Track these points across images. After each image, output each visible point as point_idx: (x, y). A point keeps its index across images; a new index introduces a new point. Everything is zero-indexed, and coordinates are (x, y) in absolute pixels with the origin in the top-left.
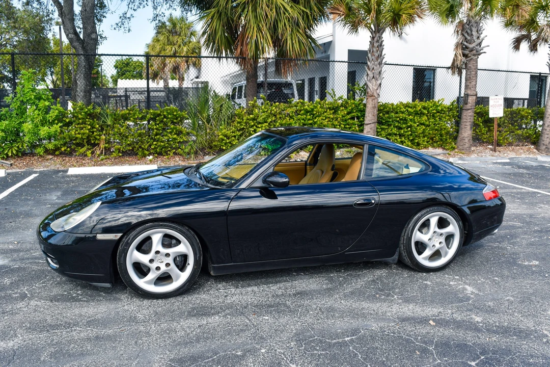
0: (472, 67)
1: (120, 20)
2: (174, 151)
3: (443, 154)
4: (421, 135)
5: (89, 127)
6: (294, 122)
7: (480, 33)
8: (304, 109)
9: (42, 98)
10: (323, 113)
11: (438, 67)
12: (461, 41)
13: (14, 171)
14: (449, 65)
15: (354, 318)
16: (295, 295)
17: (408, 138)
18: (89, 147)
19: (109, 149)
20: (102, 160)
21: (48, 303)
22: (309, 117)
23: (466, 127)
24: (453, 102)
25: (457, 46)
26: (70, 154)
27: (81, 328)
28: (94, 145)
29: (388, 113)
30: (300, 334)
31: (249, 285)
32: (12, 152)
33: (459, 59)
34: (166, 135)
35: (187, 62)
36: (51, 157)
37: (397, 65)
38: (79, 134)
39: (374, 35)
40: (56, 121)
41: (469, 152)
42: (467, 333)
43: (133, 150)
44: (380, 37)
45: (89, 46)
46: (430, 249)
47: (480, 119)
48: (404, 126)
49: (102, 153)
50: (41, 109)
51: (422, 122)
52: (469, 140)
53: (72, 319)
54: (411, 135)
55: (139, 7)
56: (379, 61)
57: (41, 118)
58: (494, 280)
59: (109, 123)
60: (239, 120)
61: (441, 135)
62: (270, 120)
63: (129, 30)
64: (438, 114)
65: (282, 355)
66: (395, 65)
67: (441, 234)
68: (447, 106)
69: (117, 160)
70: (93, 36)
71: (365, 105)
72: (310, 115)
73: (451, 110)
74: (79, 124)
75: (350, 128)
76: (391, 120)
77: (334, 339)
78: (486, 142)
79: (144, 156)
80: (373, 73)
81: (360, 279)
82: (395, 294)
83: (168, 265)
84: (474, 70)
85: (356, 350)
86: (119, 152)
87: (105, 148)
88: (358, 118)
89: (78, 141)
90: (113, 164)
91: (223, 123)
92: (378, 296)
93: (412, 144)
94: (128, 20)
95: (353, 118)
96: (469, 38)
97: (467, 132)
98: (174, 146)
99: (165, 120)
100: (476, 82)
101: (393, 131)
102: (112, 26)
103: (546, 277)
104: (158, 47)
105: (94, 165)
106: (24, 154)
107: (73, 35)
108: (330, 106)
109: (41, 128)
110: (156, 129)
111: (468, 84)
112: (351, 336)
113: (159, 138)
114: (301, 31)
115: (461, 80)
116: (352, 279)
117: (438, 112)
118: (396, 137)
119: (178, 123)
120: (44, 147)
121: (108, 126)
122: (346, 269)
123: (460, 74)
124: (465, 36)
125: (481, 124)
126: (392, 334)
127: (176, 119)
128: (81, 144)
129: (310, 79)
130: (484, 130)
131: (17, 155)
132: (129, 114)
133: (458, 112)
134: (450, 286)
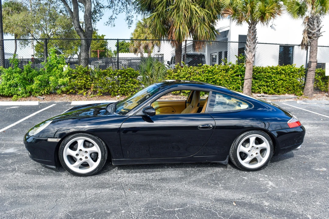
0: (314, 44)
1: (109, 20)
2: (132, 93)
3: (294, 98)
4: (280, 86)
5: (85, 79)
6: (201, 77)
7: (319, 23)
8: (207, 70)
9: (60, 63)
10: (219, 72)
11: (295, 45)
12: (307, 29)
13: (44, 102)
14: (300, 43)
15: (187, 196)
16: (159, 180)
17: (272, 88)
18: (85, 90)
19: (96, 91)
20: (92, 97)
21: (24, 175)
22: (210, 75)
23: (310, 81)
24: (302, 66)
25: (304, 31)
26: (75, 94)
27: (33, 189)
28: (88, 89)
29: (259, 72)
30: (149, 204)
31: (136, 172)
32: (44, 92)
33: (306, 40)
34: (127, 84)
35: (152, 43)
36: (65, 95)
37: (266, 44)
38: (80, 83)
39: (251, 26)
40: (68, 76)
41: (311, 97)
42: (254, 213)
43: (109, 92)
44: (254, 27)
45: (88, 34)
46: (250, 157)
47: (319, 77)
48: (270, 80)
49: (92, 93)
50: (59, 69)
51: (281, 78)
52: (311, 90)
53: (31, 184)
54: (274, 86)
55: (120, 13)
56: (253, 41)
57: (60, 74)
58: (290, 179)
59: (96, 77)
60: (169, 76)
61: (294, 87)
62: (187, 76)
63: (114, 25)
64: (292, 73)
65: (133, 215)
66: (265, 43)
67: (257, 148)
68: (298, 69)
69: (100, 98)
70: (90, 29)
71: (245, 68)
72: (211, 73)
73: (301, 71)
74: (80, 77)
75: (236, 81)
76: (261, 77)
77: (168, 209)
78: (324, 91)
79: (115, 96)
80: (250, 49)
81: (204, 173)
82: (221, 184)
83: (86, 158)
84: (315, 46)
85: (178, 217)
86: (101, 93)
87: (94, 90)
88: (241, 75)
89: (79, 87)
90: (97, 100)
91: (160, 77)
92: (209, 184)
93: (275, 91)
94: (113, 20)
95: (238, 76)
96: (312, 27)
97: (310, 85)
98: (131, 90)
99: (126, 75)
100: (317, 54)
101: (263, 83)
102: (104, 23)
103: (327, 179)
104: (137, 35)
105: (87, 100)
106: (51, 93)
107: (78, 29)
108: (223, 68)
109: (59, 79)
110: (122, 81)
111: (311, 55)
112: (180, 208)
113: (123, 86)
114: (206, 24)
115: (307, 53)
116: (198, 173)
117: (292, 72)
118: (264, 87)
119: (134, 77)
120: (61, 89)
121: (96, 79)
122: (198, 166)
123: (307, 49)
124: (309, 26)
125: (320, 80)
126: (206, 209)
127: (133, 75)
128: (81, 88)
129: (220, 52)
130: (322, 84)
131: (47, 94)
132: (107, 72)
133: (305, 72)
134: (259, 181)
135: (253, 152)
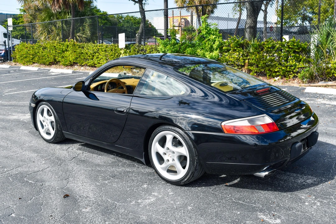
2: (295, 74)
49: (246, 72)
59: (251, 51)
67: (173, 152)
79: (273, 77)
83: (48, 125)
86: (255, 72)
87: (248, 68)
98: (295, 71)
128: (234, 65)
135: (169, 156)
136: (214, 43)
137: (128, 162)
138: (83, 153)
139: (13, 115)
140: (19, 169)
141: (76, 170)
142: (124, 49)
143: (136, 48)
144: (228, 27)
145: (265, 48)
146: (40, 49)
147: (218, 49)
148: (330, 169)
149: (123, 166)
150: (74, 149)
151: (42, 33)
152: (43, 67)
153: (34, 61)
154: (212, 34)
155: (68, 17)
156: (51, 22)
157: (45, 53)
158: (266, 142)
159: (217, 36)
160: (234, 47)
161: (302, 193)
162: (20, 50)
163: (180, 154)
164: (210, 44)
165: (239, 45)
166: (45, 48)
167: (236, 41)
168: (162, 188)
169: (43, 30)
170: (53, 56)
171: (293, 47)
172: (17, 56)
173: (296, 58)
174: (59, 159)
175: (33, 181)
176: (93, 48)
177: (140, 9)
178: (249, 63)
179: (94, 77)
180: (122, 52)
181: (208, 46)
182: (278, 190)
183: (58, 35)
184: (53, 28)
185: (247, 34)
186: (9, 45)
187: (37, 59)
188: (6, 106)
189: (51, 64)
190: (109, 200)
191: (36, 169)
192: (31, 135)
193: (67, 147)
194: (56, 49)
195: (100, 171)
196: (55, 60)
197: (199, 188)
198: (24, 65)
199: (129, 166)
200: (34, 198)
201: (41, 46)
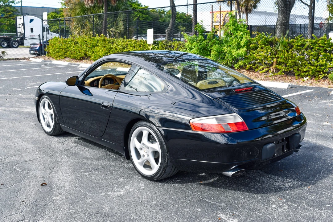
2: (326, 75)
20: (271, 76)
36: (244, 70)
46: (142, 158)
49: (273, 71)
59: (280, 48)
67: (148, 148)
69: (281, 78)
79: (302, 77)
87: (276, 67)
121: (280, 51)
132: (293, 42)
135: (144, 151)
136: (241, 41)
137: (115, 156)
138: (77, 146)
139: (27, 108)
140: (12, 158)
141: (63, 161)
142: (152, 44)
143: (165, 45)
144: (266, 23)
145: (294, 46)
146: (71, 44)
147: (246, 46)
148: (318, 174)
149: (109, 160)
150: (70, 142)
151: (76, 28)
152: (74, 62)
153: (65, 56)
154: (240, 31)
155: (102, 11)
156: (85, 16)
157: (76, 48)
158: (234, 142)
159: (245, 32)
160: (262, 45)
161: (274, 196)
162: (53, 44)
163: (154, 150)
164: (237, 41)
165: (267, 42)
166: (76, 43)
167: (264, 38)
168: (136, 182)
169: (77, 25)
170: (84, 51)
171: (323, 45)
172: (51, 51)
173: (326, 58)
174: (52, 150)
175: (21, 170)
176: (122, 43)
177: (170, 4)
178: (277, 62)
179: (88, 72)
180: (150, 47)
181: (234, 43)
182: (251, 191)
183: (91, 30)
184: (87, 23)
185: (278, 31)
186: (43, 39)
187: (69, 53)
188: (24, 99)
189: (82, 59)
190: (82, 191)
191: (27, 159)
192: (36, 127)
193: (64, 140)
194: (87, 44)
195: (85, 163)
196: (86, 55)
197: (172, 185)
198: (56, 59)
199: (115, 160)
200: (15, 184)
201: (73, 41)
